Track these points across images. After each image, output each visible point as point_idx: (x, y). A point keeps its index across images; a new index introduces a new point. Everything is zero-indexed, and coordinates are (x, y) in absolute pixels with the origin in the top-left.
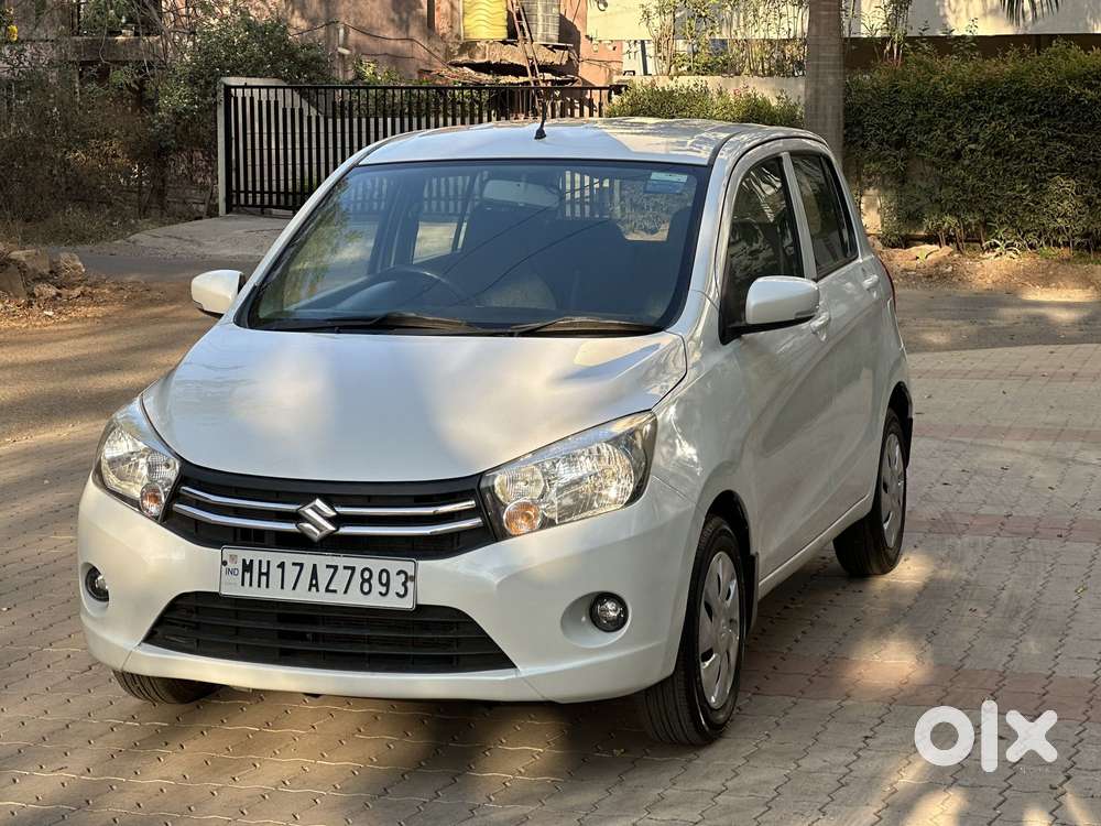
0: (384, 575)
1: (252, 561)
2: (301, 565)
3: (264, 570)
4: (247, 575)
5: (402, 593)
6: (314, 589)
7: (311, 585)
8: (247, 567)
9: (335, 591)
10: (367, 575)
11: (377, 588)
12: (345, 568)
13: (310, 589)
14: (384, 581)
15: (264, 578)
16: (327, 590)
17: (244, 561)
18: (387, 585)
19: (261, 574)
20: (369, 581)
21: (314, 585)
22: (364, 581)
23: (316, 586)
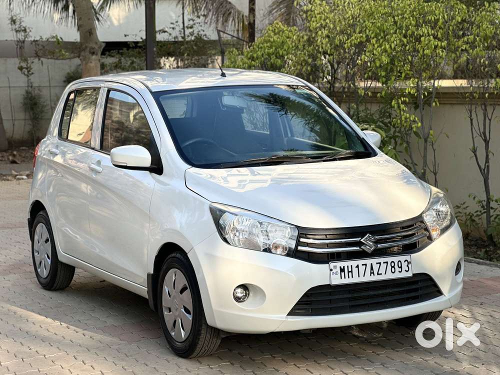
0: (400, 263)
1: (344, 267)
2: (366, 265)
3: (350, 270)
4: (343, 274)
5: (407, 270)
6: (372, 275)
7: (371, 273)
8: (342, 270)
9: (381, 274)
10: (393, 264)
11: (398, 269)
12: (384, 263)
13: (371, 275)
14: (400, 266)
15: (350, 274)
16: (378, 274)
17: (340, 267)
18: (401, 267)
19: (349, 272)
20: (394, 267)
21: (372, 273)
22: (392, 267)
23: (373, 273)
